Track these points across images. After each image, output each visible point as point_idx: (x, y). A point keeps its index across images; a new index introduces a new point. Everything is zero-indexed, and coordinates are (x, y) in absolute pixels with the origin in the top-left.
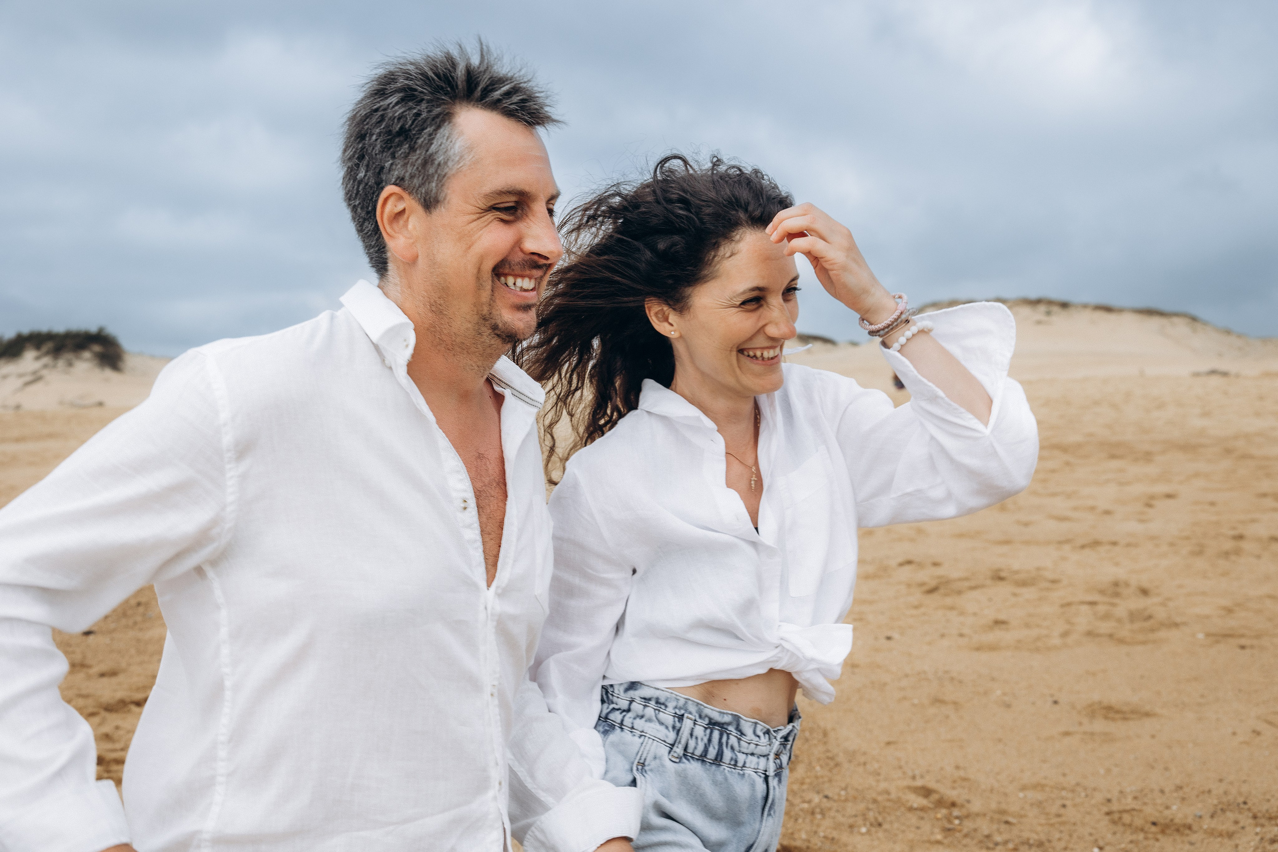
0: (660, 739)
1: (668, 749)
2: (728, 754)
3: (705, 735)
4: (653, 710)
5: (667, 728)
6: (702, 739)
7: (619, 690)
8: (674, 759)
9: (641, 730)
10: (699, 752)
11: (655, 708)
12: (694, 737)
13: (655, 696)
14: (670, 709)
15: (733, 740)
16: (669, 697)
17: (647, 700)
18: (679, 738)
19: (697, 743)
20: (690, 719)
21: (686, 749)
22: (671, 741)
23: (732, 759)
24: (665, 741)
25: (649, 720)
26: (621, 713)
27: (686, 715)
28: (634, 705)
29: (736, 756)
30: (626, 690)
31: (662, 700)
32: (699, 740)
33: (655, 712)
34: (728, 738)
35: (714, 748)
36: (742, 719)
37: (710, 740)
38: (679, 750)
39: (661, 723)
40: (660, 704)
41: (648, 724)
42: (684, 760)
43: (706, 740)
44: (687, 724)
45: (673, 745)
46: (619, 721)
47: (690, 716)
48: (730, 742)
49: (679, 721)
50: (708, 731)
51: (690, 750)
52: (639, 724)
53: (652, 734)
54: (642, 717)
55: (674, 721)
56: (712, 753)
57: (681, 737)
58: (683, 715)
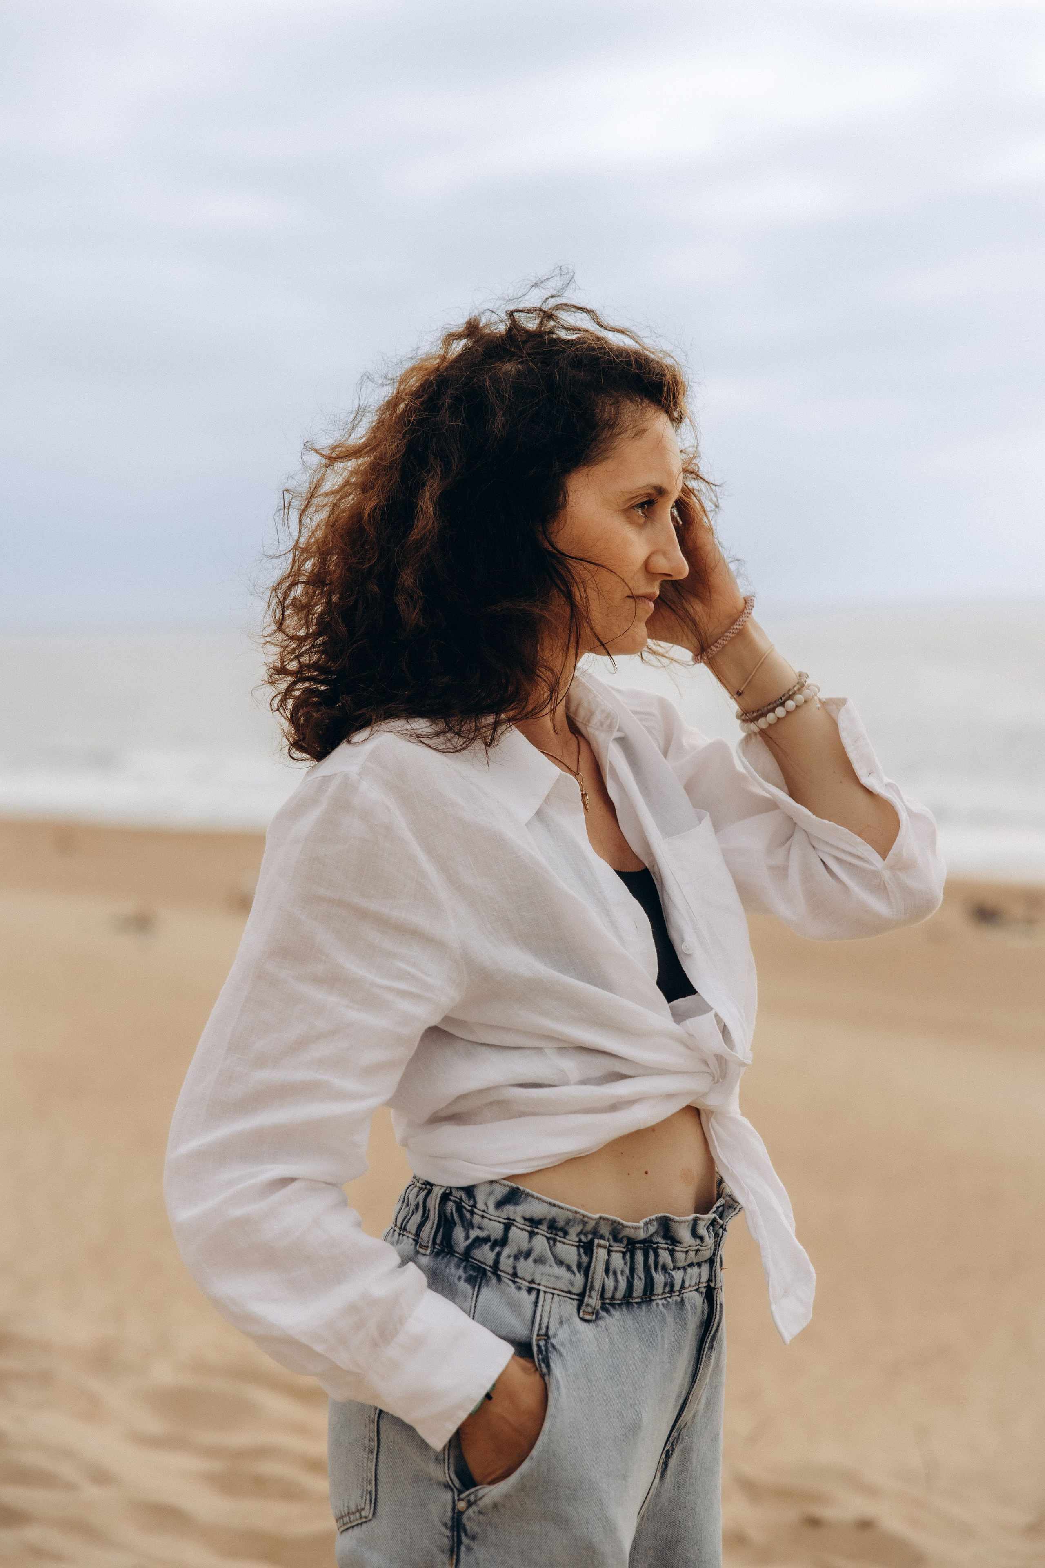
0: (562, 1291)
1: (575, 1303)
2: (659, 1278)
3: (625, 1264)
4: (545, 1239)
5: (569, 1268)
6: (622, 1272)
7: (486, 1204)
8: (587, 1317)
9: (530, 1279)
10: (620, 1294)
11: (549, 1235)
12: (611, 1273)
13: (549, 1217)
14: (573, 1236)
15: (665, 1256)
16: (571, 1217)
17: (534, 1222)
18: (590, 1280)
19: (616, 1281)
20: (603, 1247)
21: (602, 1296)
22: (577, 1289)
23: (666, 1284)
24: (570, 1292)
25: (540, 1261)
26: (492, 1249)
27: (596, 1241)
28: (514, 1232)
29: (672, 1277)
30: (500, 1204)
31: (561, 1224)
32: (619, 1275)
33: (549, 1243)
34: (657, 1255)
35: (640, 1278)
36: (673, 1220)
37: (632, 1270)
38: (593, 1301)
39: (560, 1262)
40: (557, 1229)
41: (541, 1268)
42: (603, 1314)
43: (627, 1271)
44: (601, 1255)
45: (582, 1295)
46: (490, 1262)
47: (602, 1242)
48: (661, 1261)
49: (585, 1253)
50: (628, 1257)
51: (608, 1294)
52: (526, 1267)
53: (550, 1286)
54: (528, 1254)
55: (579, 1255)
56: (639, 1285)
57: (593, 1277)
58: (591, 1242)
